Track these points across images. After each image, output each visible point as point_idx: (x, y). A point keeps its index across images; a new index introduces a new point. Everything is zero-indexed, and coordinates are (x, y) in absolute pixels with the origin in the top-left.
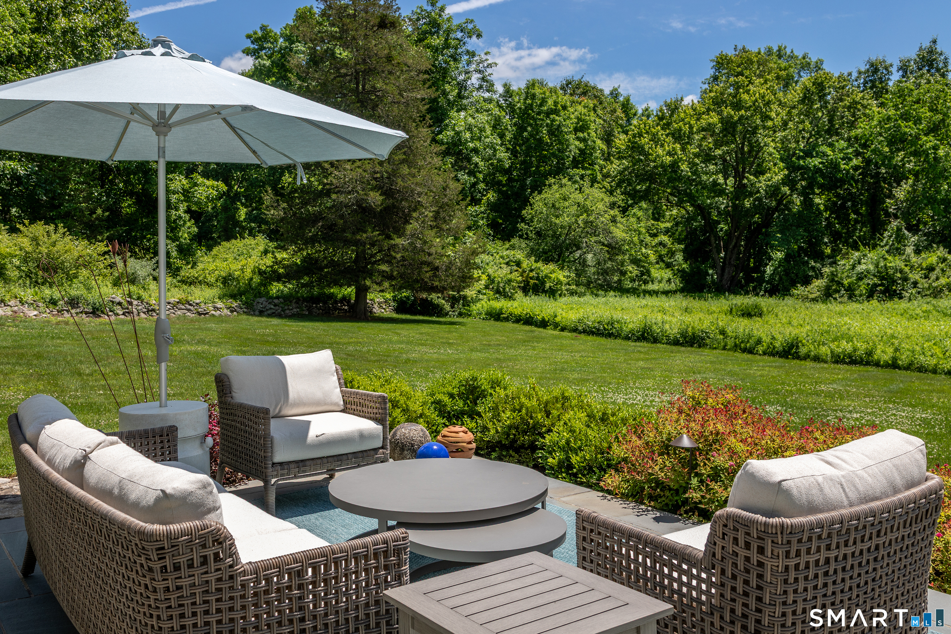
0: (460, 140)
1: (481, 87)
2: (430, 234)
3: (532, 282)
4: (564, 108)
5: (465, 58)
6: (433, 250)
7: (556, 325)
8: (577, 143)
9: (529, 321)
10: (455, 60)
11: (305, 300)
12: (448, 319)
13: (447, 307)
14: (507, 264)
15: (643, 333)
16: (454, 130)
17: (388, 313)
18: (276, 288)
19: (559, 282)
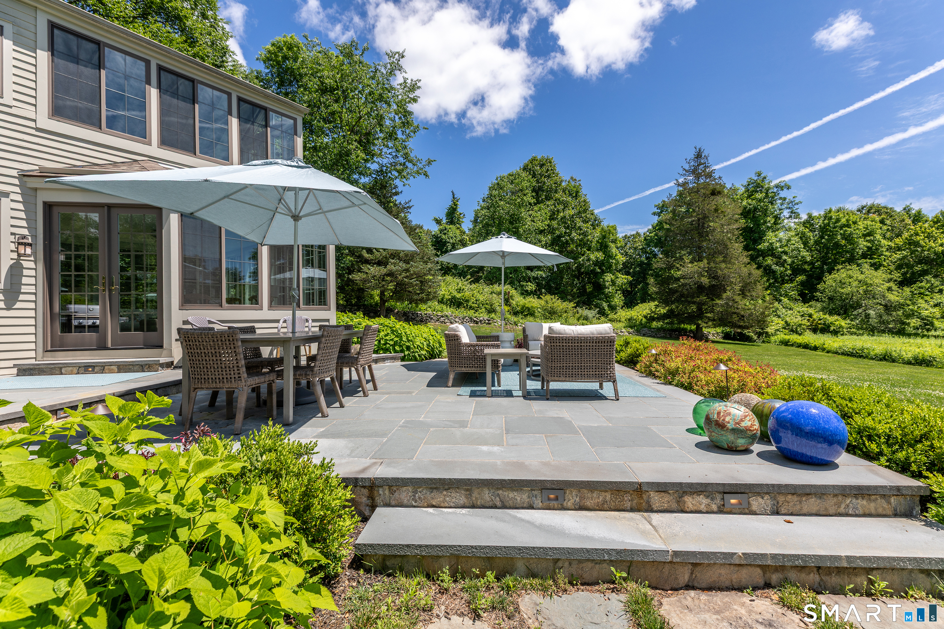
0: (772, 248)
1: (790, 217)
2: (738, 298)
3: (820, 326)
4: (855, 223)
5: (779, 202)
6: (740, 306)
7: (823, 350)
8: (865, 243)
9: (806, 346)
10: (772, 204)
11: (668, 330)
12: (755, 344)
13: (755, 337)
14: (802, 316)
15: (885, 356)
16: (768, 242)
17: (719, 339)
18: (654, 324)
19: (841, 327)
